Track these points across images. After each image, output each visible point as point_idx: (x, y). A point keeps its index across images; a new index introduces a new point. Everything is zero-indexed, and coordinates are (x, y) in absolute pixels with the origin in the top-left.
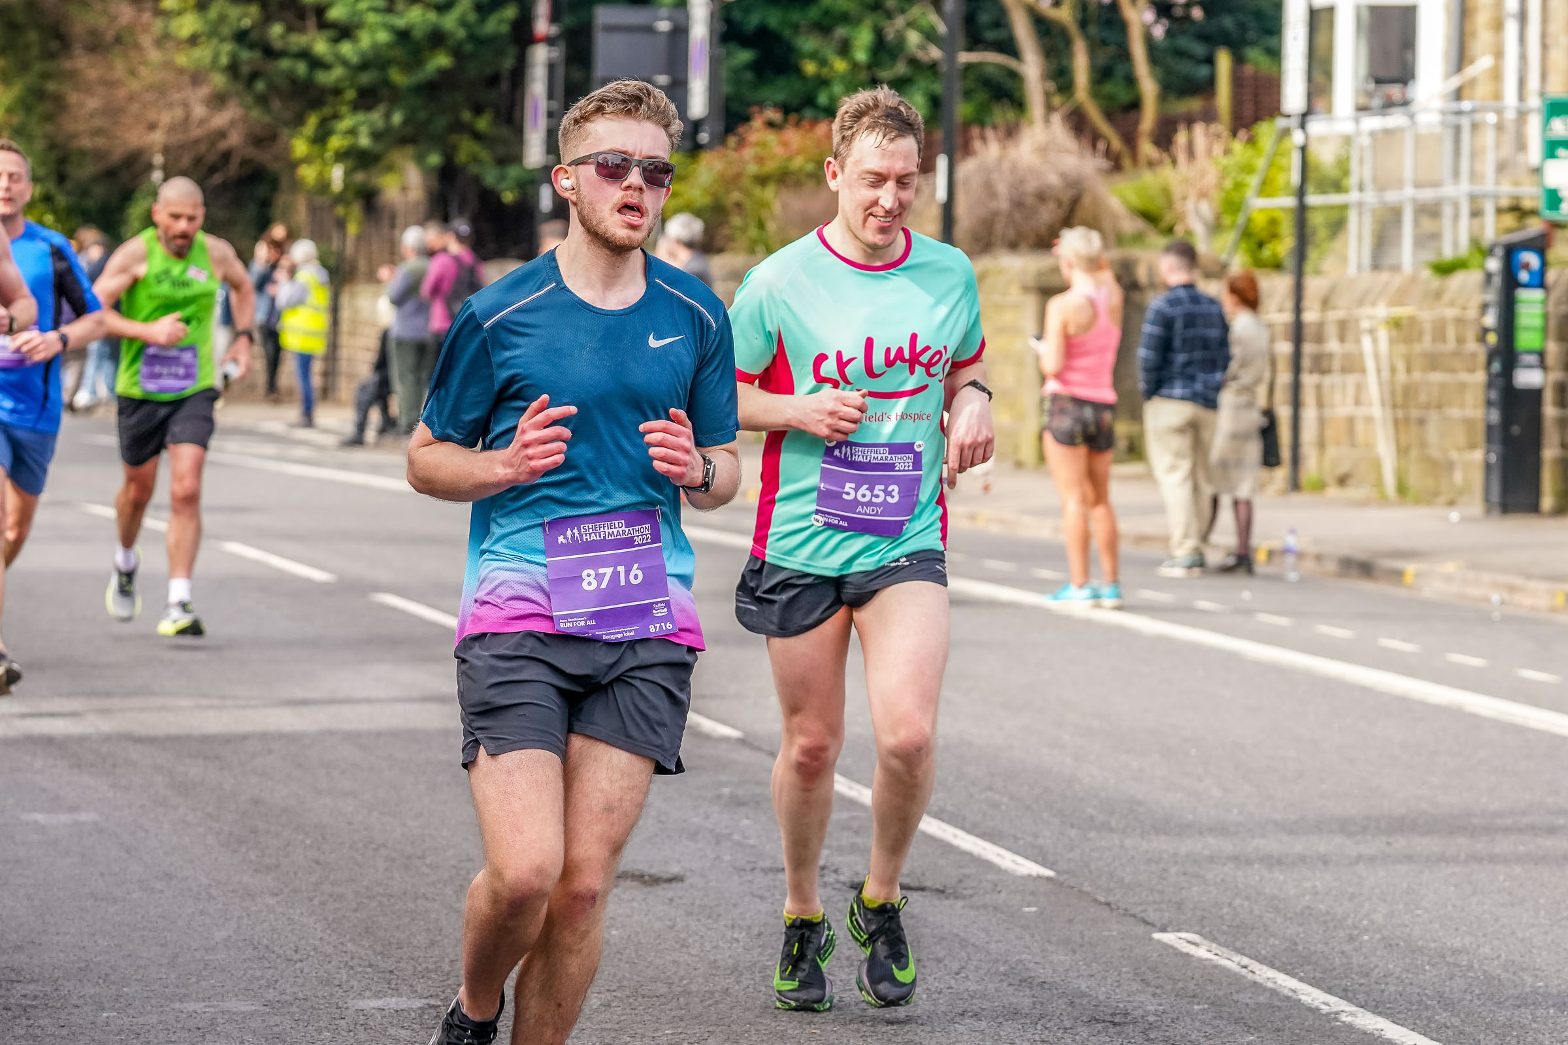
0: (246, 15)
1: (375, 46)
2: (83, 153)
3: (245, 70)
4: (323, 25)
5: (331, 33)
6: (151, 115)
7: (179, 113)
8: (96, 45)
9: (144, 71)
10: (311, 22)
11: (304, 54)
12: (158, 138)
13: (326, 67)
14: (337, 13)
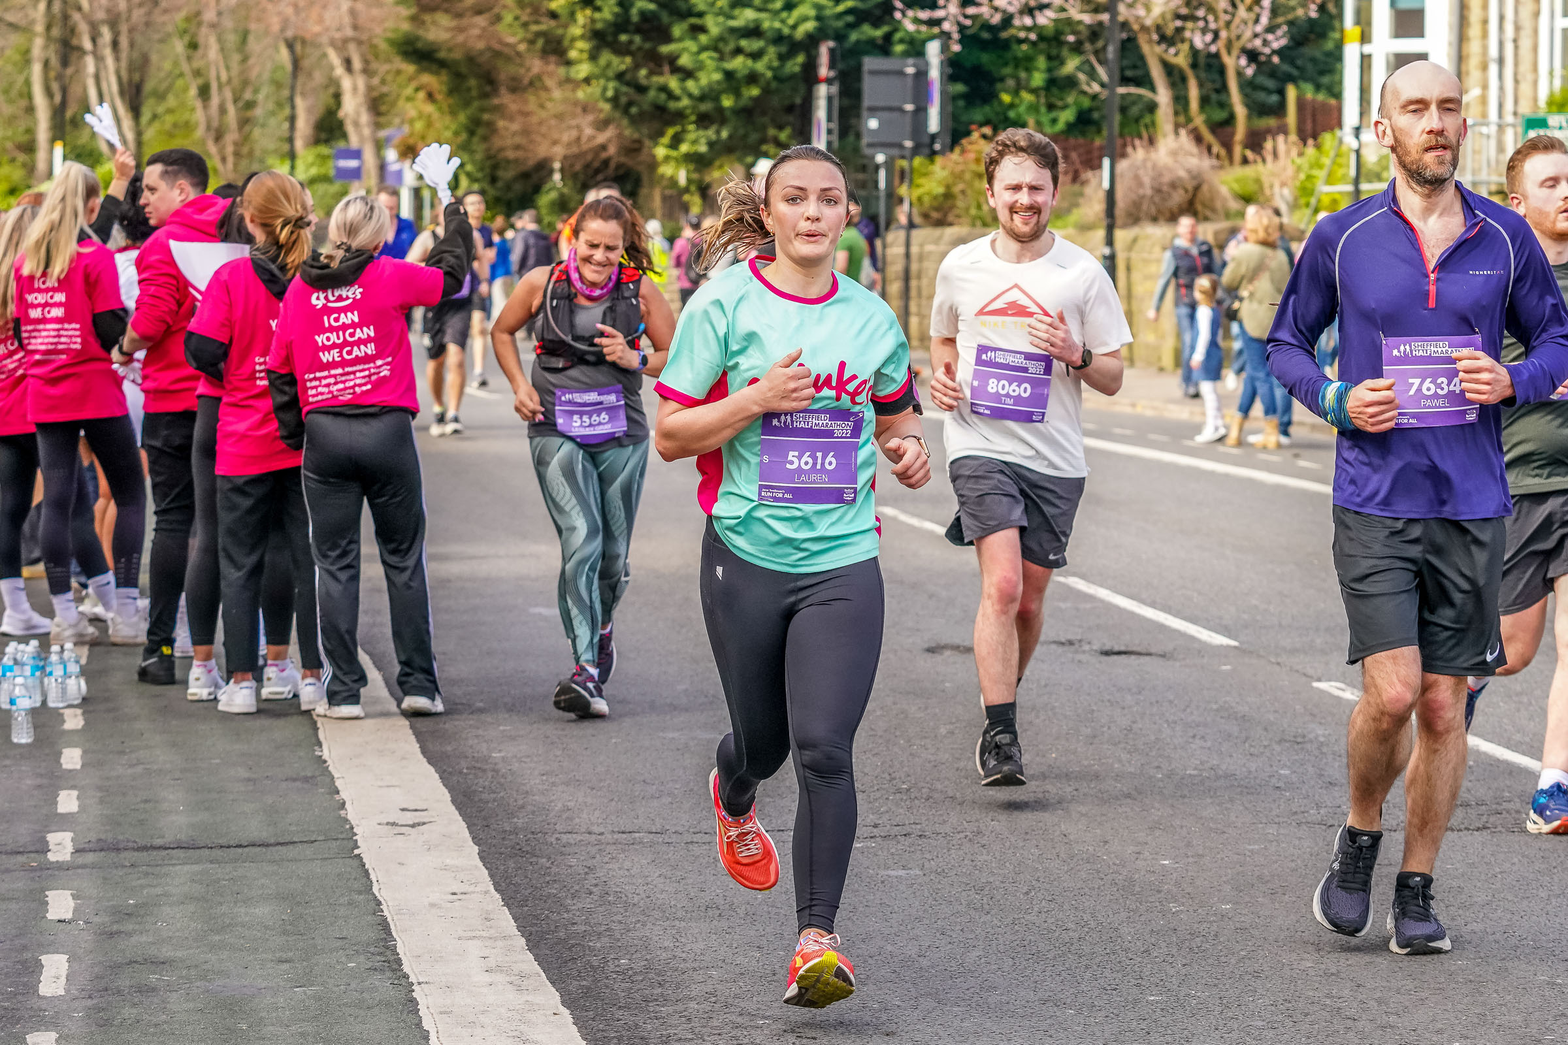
0: (623, 62)
1: (710, 85)
2: (508, 161)
3: (623, 100)
4: (676, 70)
5: (680, 76)
6: (556, 136)
7: (574, 133)
8: (517, 87)
9: (549, 105)
10: (666, 68)
11: (664, 89)
12: (559, 151)
13: (678, 99)
14: (685, 61)
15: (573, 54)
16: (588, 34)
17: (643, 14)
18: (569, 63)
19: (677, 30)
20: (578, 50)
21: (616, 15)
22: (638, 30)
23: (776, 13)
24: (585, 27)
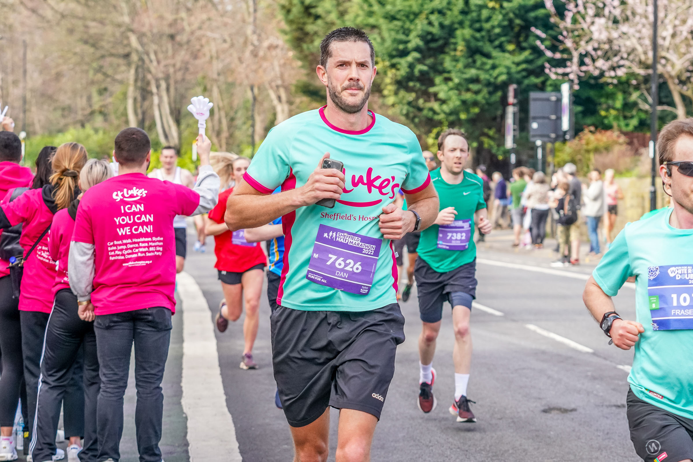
0: (411, 96)
1: (454, 107)
3: (411, 115)
4: (437, 99)
5: (439, 103)
10: (433, 99)
11: (431, 109)
13: (438, 114)
14: (442, 95)
15: (386, 92)
16: (393, 82)
17: (422, 72)
18: (384, 97)
19: (438, 80)
20: (389, 89)
21: (407, 73)
22: (419, 80)
23: (487, 71)
24: (392, 78)
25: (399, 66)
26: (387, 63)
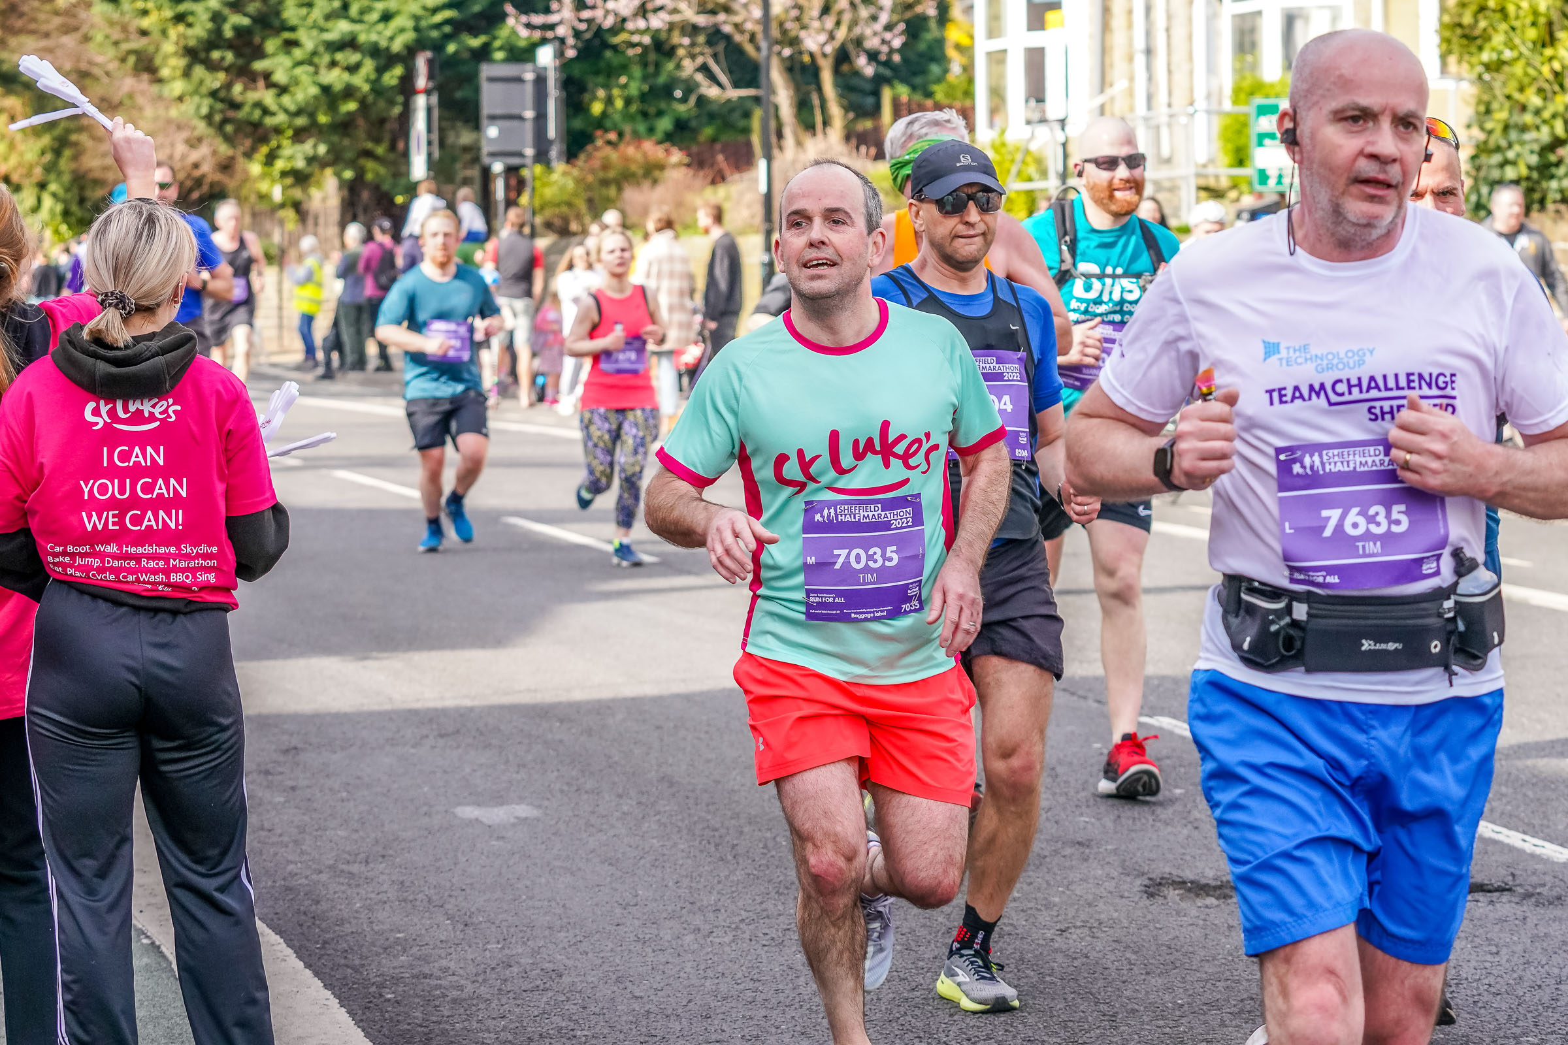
0: (216, 79)
1: (306, 99)
3: (218, 118)
4: (270, 85)
5: (275, 91)
10: (261, 83)
11: (258, 105)
13: (273, 114)
14: (280, 77)
15: (165, 72)
16: (181, 52)
17: (237, 29)
19: (271, 45)
21: (210, 32)
22: (231, 45)
23: (373, 25)
24: (177, 43)
25: (190, 19)
26: (168, 13)
